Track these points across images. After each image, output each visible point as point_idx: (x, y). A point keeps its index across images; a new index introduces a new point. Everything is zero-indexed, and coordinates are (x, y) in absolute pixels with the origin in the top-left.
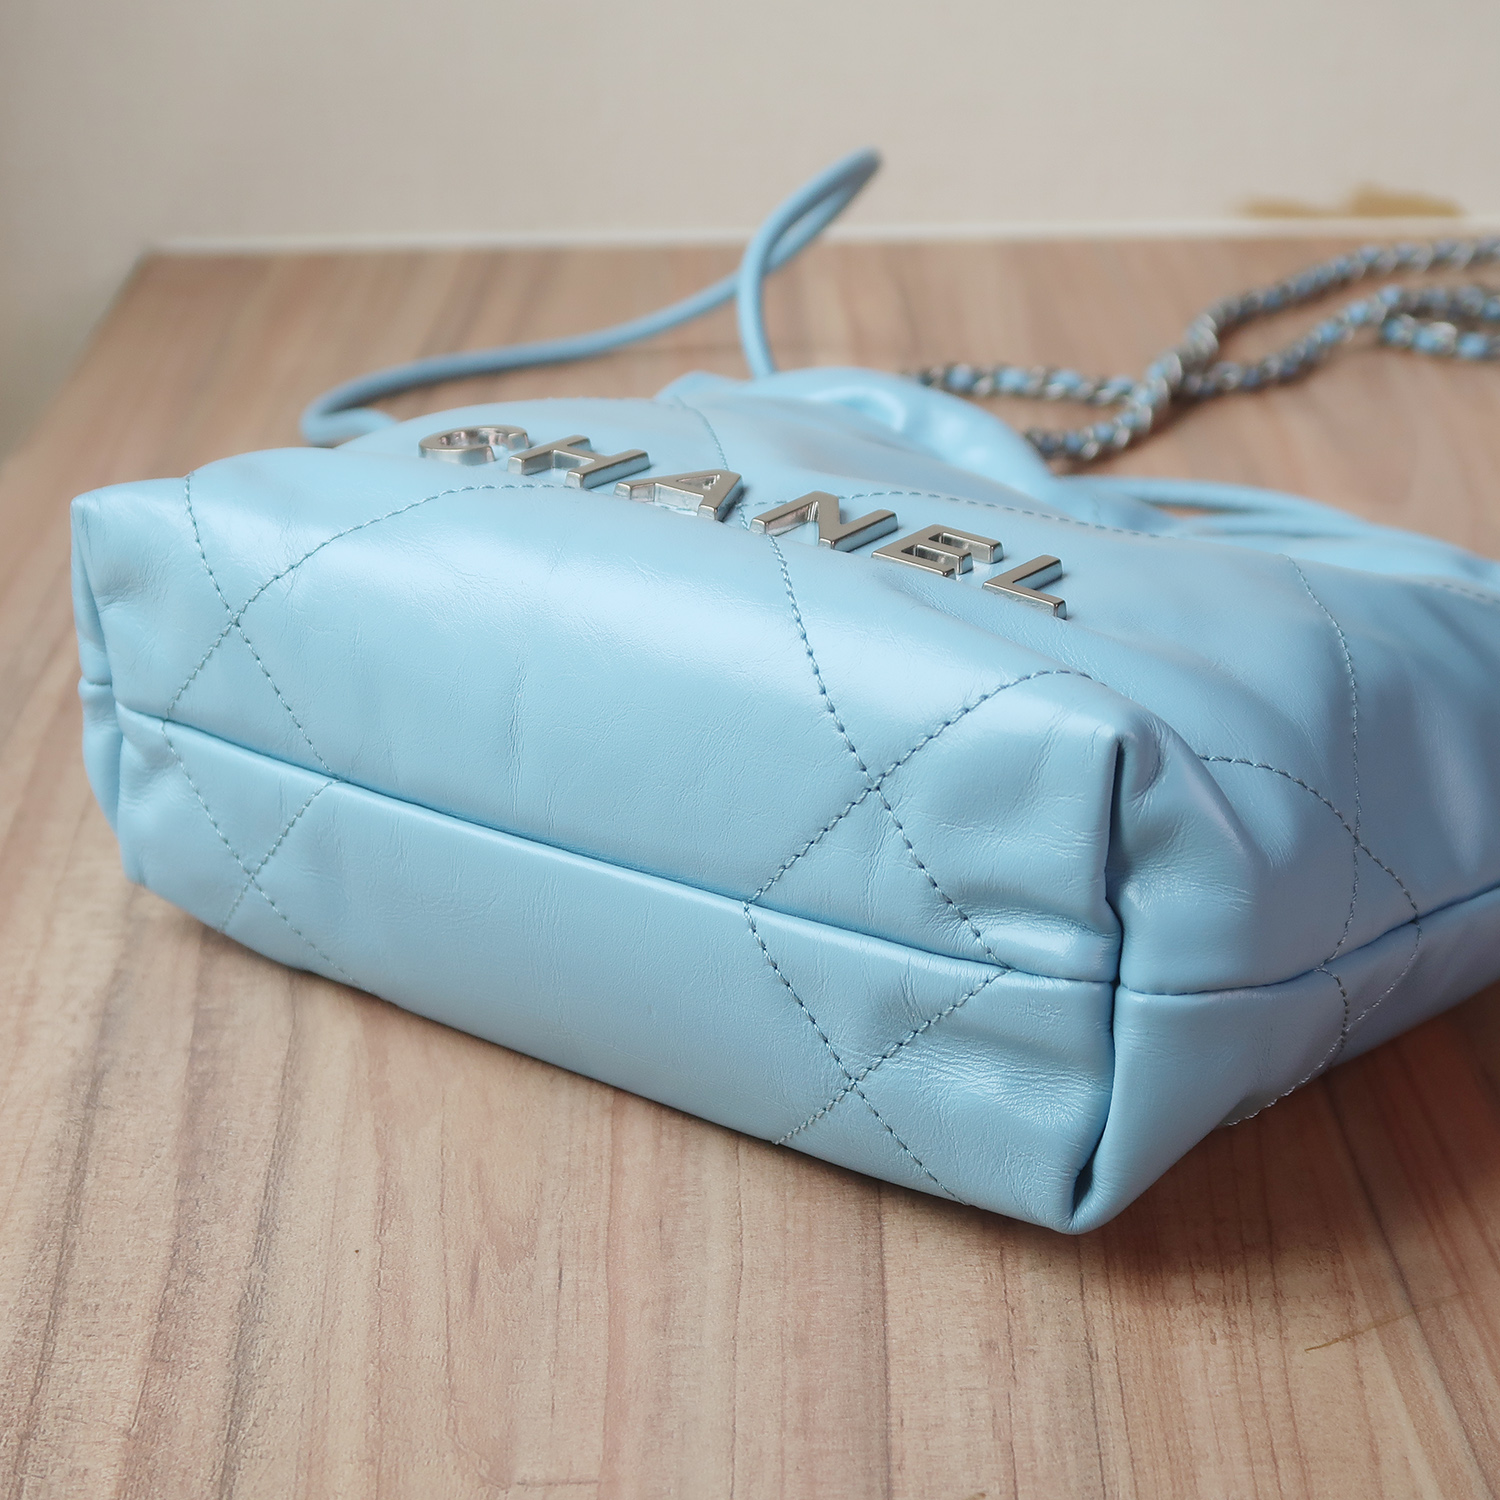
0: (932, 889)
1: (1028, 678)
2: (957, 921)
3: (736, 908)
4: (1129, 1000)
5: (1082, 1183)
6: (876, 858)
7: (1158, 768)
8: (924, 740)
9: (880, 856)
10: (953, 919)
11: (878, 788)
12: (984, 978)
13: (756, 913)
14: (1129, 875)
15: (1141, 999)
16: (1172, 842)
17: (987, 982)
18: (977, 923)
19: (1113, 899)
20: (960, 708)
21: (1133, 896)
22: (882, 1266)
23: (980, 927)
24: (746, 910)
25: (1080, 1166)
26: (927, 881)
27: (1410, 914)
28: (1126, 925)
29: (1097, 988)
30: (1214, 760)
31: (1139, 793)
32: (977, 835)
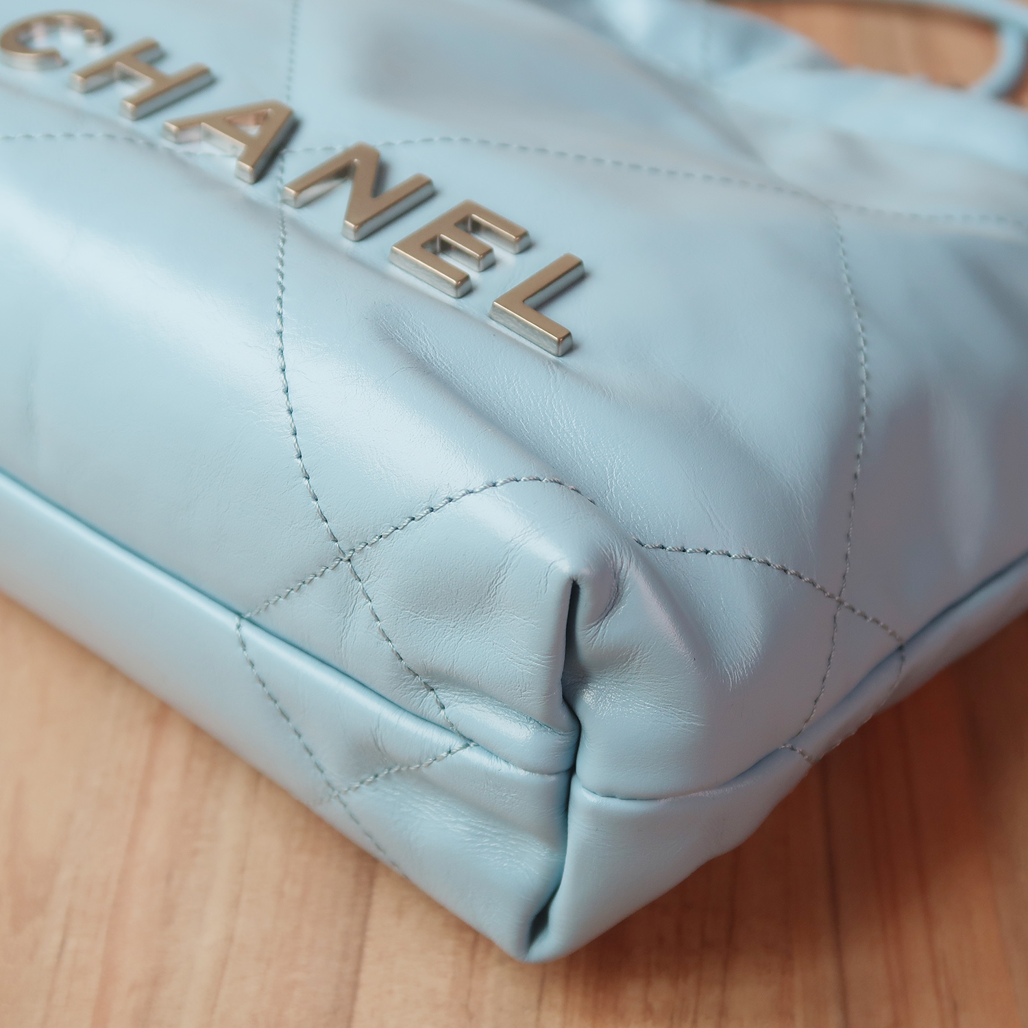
0: (398, 662)
1: (494, 485)
2: (424, 691)
3: (230, 621)
4: (582, 796)
5: (538, 922)
6: (349, 620)
7: (616, 598)
8: (390, 531)
9: (352, 620)
10: (420, 689)
11: (349, 560)
12: (447, 748)
13: (248, 632)
14: (586, 683)
15: (593, 799)
16: (628, 665)
17: (450, 752)
18: (444, 695)
19: (569, 701)
20: (426, 505)
21: (590, 701)
22: (361, 949)
23: (444, 701)
24: (239, 627)
25: (536, 911)
26: (394, 655)
27: (894, 644)
28: (582, 725)
29: (553, 778)
30: (691, 552)
31: (595, 623)
32: (439, 627)
